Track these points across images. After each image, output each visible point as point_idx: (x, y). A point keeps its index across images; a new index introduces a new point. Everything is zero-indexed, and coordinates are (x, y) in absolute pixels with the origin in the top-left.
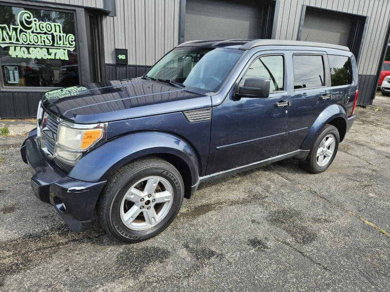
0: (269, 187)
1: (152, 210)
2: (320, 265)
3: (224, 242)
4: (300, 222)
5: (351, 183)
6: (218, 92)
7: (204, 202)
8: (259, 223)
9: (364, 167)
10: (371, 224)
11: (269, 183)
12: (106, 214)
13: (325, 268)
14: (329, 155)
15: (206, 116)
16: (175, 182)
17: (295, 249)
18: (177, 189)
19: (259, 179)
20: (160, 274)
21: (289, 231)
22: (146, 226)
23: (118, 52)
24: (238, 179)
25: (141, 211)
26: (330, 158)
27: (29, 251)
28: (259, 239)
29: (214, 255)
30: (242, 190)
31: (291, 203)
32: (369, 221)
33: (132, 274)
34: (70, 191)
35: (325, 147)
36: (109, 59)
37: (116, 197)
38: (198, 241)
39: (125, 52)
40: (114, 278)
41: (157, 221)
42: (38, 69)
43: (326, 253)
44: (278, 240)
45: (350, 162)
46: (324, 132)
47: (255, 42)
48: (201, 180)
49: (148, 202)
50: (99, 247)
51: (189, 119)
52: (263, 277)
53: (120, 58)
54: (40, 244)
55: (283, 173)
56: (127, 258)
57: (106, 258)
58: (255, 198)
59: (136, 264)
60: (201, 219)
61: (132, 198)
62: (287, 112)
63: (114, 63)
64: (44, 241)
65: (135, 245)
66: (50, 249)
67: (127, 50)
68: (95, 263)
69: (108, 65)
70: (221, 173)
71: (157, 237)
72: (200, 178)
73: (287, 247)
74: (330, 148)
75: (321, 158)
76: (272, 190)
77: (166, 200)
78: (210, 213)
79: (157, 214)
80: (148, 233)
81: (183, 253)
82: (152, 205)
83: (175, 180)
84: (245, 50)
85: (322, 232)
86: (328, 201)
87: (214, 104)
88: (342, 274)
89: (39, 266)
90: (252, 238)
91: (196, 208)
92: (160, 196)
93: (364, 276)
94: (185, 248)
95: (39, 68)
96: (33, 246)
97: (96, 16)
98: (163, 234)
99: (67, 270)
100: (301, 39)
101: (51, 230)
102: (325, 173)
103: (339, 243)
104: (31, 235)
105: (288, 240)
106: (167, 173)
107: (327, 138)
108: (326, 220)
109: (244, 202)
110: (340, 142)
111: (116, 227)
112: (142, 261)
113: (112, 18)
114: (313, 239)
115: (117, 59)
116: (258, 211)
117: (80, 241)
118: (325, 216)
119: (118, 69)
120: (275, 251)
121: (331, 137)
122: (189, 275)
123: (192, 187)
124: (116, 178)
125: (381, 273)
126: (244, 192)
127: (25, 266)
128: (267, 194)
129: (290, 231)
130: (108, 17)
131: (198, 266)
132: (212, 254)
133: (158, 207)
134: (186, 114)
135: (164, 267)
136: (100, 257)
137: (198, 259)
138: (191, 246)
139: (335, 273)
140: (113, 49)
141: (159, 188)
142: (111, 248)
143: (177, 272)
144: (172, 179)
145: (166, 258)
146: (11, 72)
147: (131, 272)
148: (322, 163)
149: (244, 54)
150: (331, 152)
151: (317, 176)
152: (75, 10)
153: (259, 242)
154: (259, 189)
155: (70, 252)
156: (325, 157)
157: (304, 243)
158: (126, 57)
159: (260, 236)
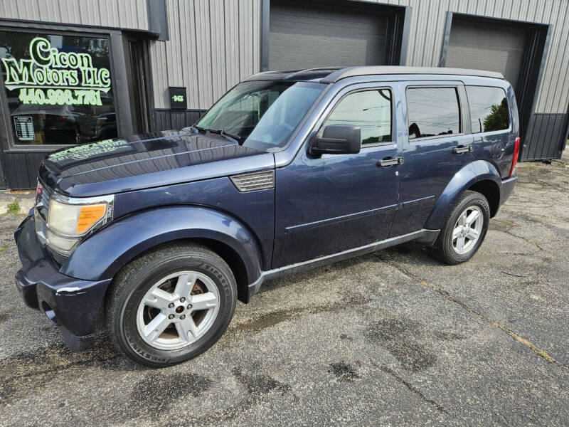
0: (377, 285)
1: (189, 319)
2: (433, 402)
3: (293, 368)
4: (414, 339)
5: (506, 280)
6: (286, 146)
7: (276, 309)
8: (351, 339)
9: (531, 255)
10: (526, 342)
11: (377, 279)
12: (115, 327)
13: (440, 409)
14: (474, 236)
15: (266, 183)
16: (221, 280)
17: (399, 380)
18: (225, 289)
19: (364, 274)
20: (191, 414)
21: (395, 353)
22: (179, 343)
23: (173, 91)
24: (333, 274)
25: (170, 321)
26: (475, 241)
27: (15, 377)
28: (347, 363)
29: (274, 386)
30: (336, 289)
31: (406, 309)
32: (523, 337)
33: (151, 412)
34: (59, 293)
35: (467, 225)
36: (160, 103)
37: (129, 302)
38: (256, 366)
39: (182, 91)
40: (124, 418)
41: (197, 335)
42: (73, 119)
43: (447, 386)
44: (375, 365)
45: (511, 247)
46: (463, 202)
47: (346, 71)
48: (265, 276)
49: (181, 309)
50: (112, 373)
51: (239, 187)
52: (342, 420)
53: (175, 100)
54: (31, 368)
55: (402, 265)
56: (149, 389)
57: (118, 389)
58: (354, 302)
59: (160, 398)
60: (265, 333)
61: (154, 303)
62: (397, 173)
63: (168, 107)
64: (38, 363)
65: (163, 371)
66: (44, 375)
67: (185, 88)
68: (102, 395)
69: (160, 110)
70: (296, 265)
71: (197, 359)
72: (264, 273)
73: (387, 376)
74: (476, 227)
75: (460, 241)
76: (380, 290)
77: (208, 305)
78: (281, 324)
79: (197, 325)
80: (182, 353)
81: (231, 383)
82: (188, 313)
83: (220, 277)
84: (328, 84)
85: (446, 354)
86: (464, 306)
87: (279, 163)
88: (465, 419)
89: (25, 398)
90: (337, 362)
91: (263, 317)
92: (199, 300)
93: (499, 421)
94: (235, 376)
95: (75, 117)
96: (22, 370)
97: (139, 41)
98: (206, 354)
99: (62, 405)
100: (446, 64)
101: (51, 347)
102: (468, 264)
103: (469, 370)
104: (22, 354)
105: (391, 366)
106: (207, 267)
107: (469, 212)
108: (455, 336)
109: (335, 308)
110: (491, 217)
111: (131, 344)
112: (169, 394)
113: (162, 43)
114: (430, 364)
115: (172, 100)
116: (353, 322)
117: (88, 364)
118: (456, 329)
119: (173, 115)
120: (367, 382)
121: (475, 210)
122: (232, 415)
123: (250, 286)
124: (128, 274)
125: (528, 418)
126: (338, 292)
127: (6, 398)
128: (373, 296)
129: (396, 351)
130: (157, 42)
131: (248, 403)
132: (273, 384)
133: (198, 315)
134: (234, 180)
135: (199, 403)
136: (110, 387)
137: (250, 392)
138: (243, 373)
139: (455, 417)
140: (166, 87)
141: (199, 288)
142: (130, 374)
143: (217, 410)
144: (216, 275)
145: (204, 390)
146: (23, 125)
147: (150, 410)
148: (462, 249)
149: (327, 89)
150: (477, 232)
151: (453, 268)
152: (109, 34)
153: (346, 368)
154: (362, 289)
155: (71, 380)
156: (467, 240)
157: (415, 371)
158: (185, 98)
159: (350, 359)
